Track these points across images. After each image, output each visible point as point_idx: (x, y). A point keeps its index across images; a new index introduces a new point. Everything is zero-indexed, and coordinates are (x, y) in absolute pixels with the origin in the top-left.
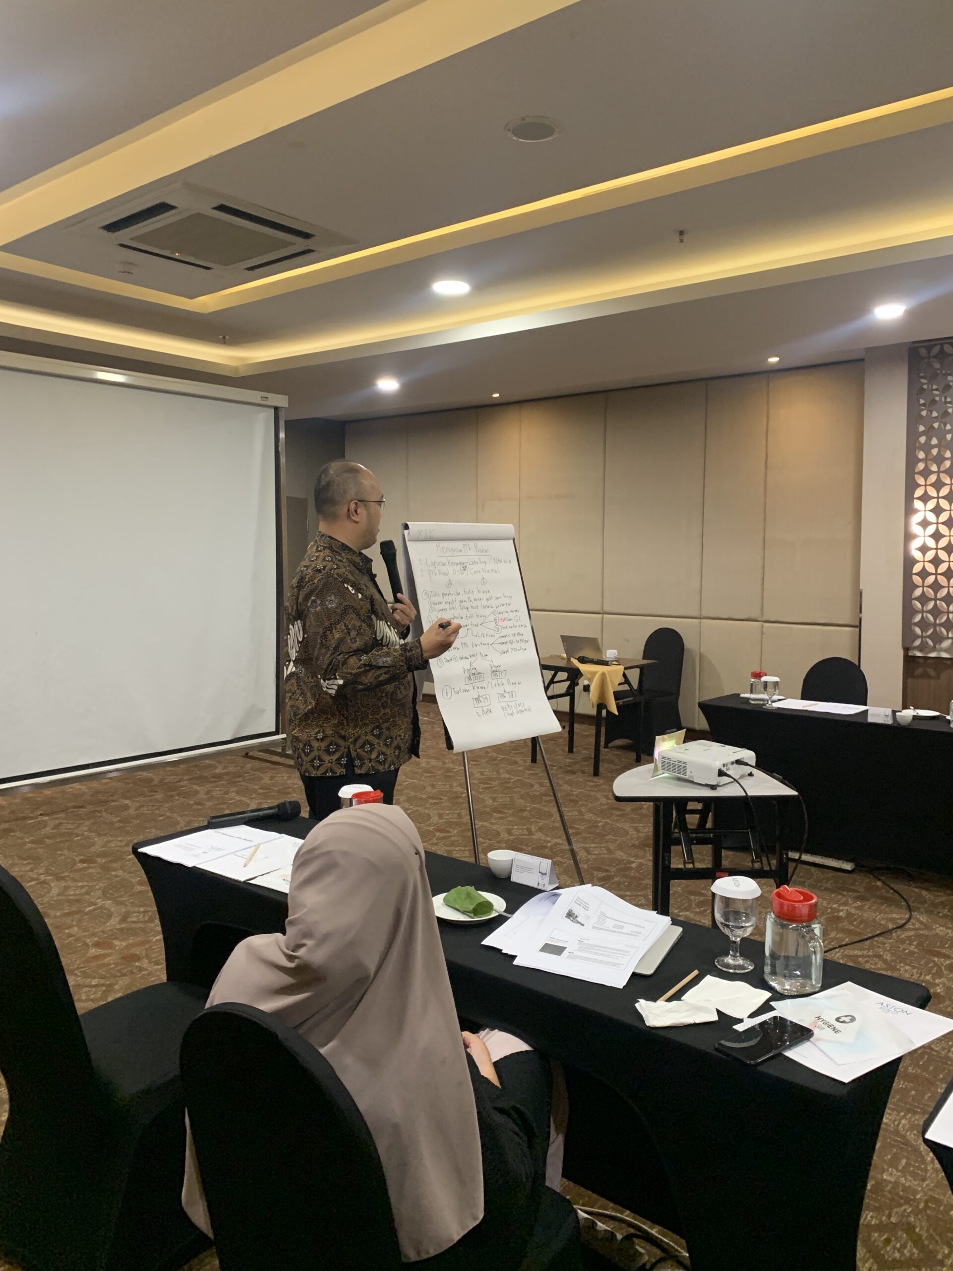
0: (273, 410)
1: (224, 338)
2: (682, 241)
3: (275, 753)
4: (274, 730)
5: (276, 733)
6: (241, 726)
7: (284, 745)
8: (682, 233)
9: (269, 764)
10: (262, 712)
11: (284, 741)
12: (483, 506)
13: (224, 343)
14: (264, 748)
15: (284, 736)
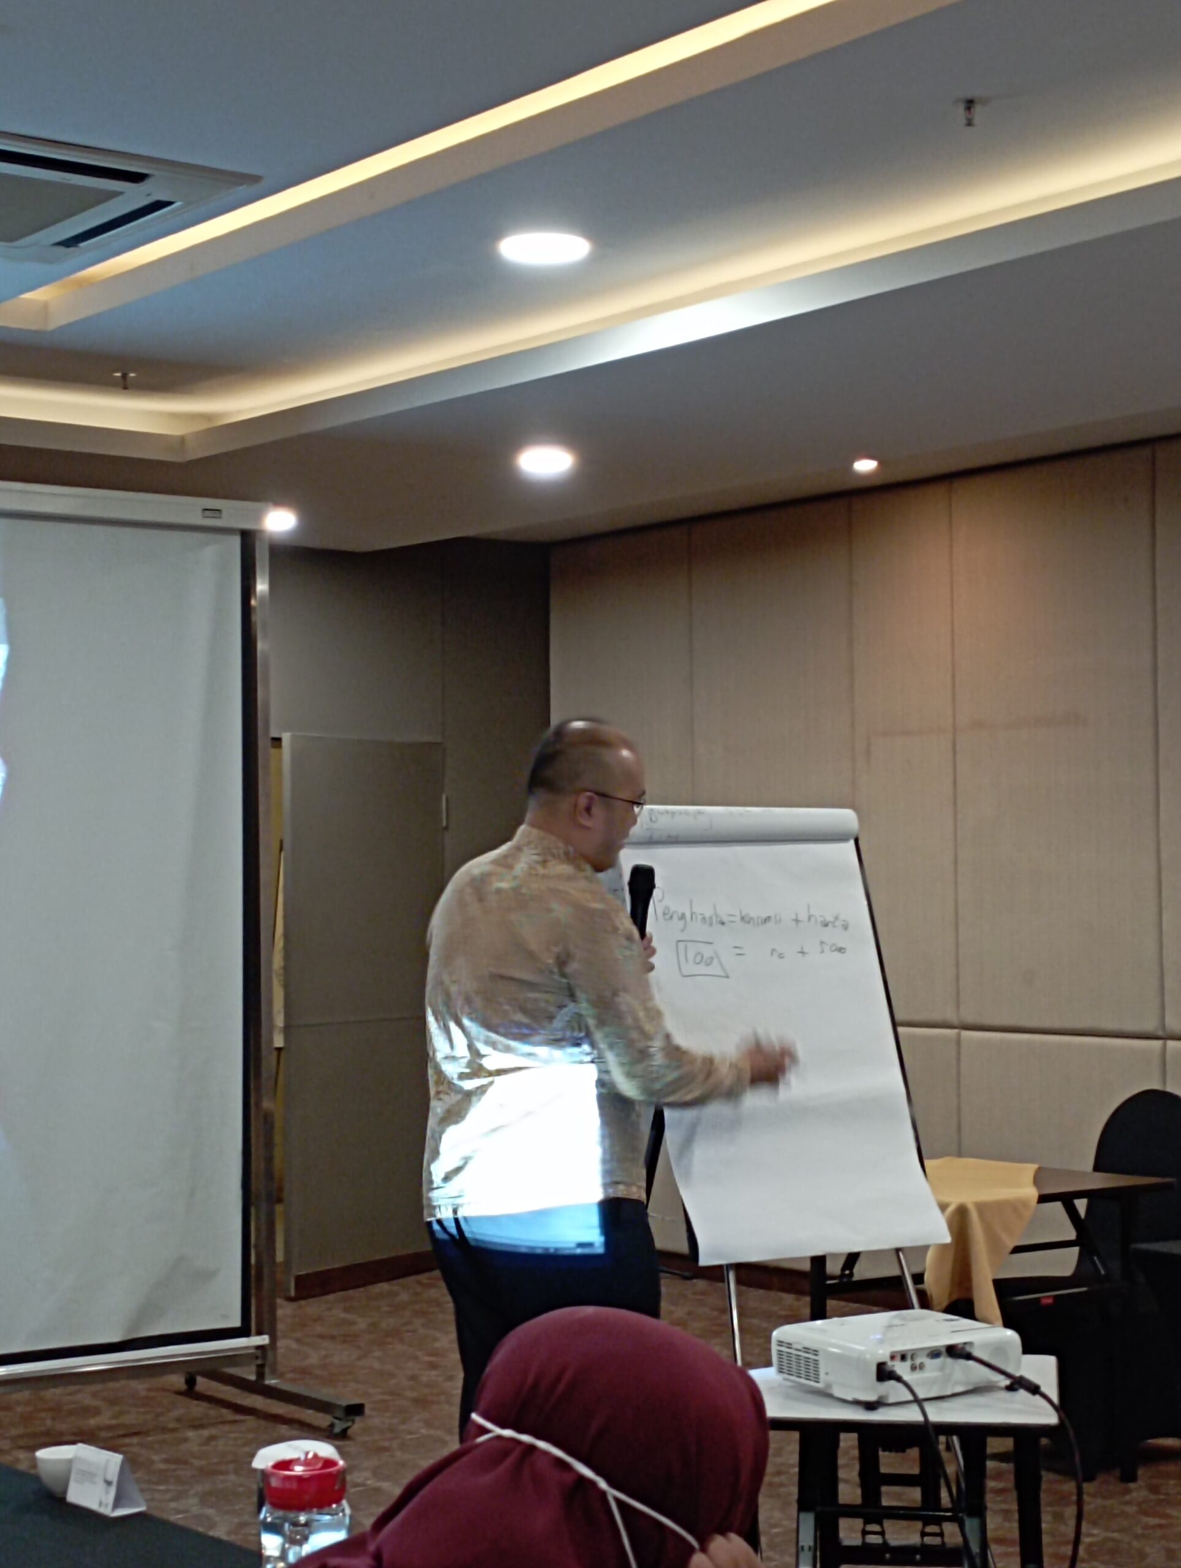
0: (236, 542)
1: (124, 376)
2: (970, 123)
3: (240, 1383)
4: (236, 1322)
5: (242, 1331)
6: (148, 1310)
7: (259, 1362)
8: (970, 104)
9: (224, 1411)
10: (206, 1276)
11: (259, 1353)
12: (868, 753)
13: (125, 388)
14: (212, 1368)
15: (264, 1340)
